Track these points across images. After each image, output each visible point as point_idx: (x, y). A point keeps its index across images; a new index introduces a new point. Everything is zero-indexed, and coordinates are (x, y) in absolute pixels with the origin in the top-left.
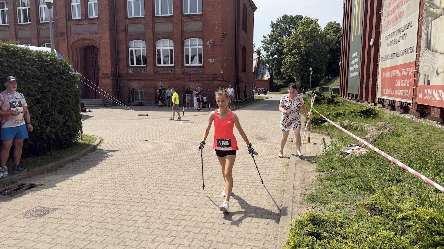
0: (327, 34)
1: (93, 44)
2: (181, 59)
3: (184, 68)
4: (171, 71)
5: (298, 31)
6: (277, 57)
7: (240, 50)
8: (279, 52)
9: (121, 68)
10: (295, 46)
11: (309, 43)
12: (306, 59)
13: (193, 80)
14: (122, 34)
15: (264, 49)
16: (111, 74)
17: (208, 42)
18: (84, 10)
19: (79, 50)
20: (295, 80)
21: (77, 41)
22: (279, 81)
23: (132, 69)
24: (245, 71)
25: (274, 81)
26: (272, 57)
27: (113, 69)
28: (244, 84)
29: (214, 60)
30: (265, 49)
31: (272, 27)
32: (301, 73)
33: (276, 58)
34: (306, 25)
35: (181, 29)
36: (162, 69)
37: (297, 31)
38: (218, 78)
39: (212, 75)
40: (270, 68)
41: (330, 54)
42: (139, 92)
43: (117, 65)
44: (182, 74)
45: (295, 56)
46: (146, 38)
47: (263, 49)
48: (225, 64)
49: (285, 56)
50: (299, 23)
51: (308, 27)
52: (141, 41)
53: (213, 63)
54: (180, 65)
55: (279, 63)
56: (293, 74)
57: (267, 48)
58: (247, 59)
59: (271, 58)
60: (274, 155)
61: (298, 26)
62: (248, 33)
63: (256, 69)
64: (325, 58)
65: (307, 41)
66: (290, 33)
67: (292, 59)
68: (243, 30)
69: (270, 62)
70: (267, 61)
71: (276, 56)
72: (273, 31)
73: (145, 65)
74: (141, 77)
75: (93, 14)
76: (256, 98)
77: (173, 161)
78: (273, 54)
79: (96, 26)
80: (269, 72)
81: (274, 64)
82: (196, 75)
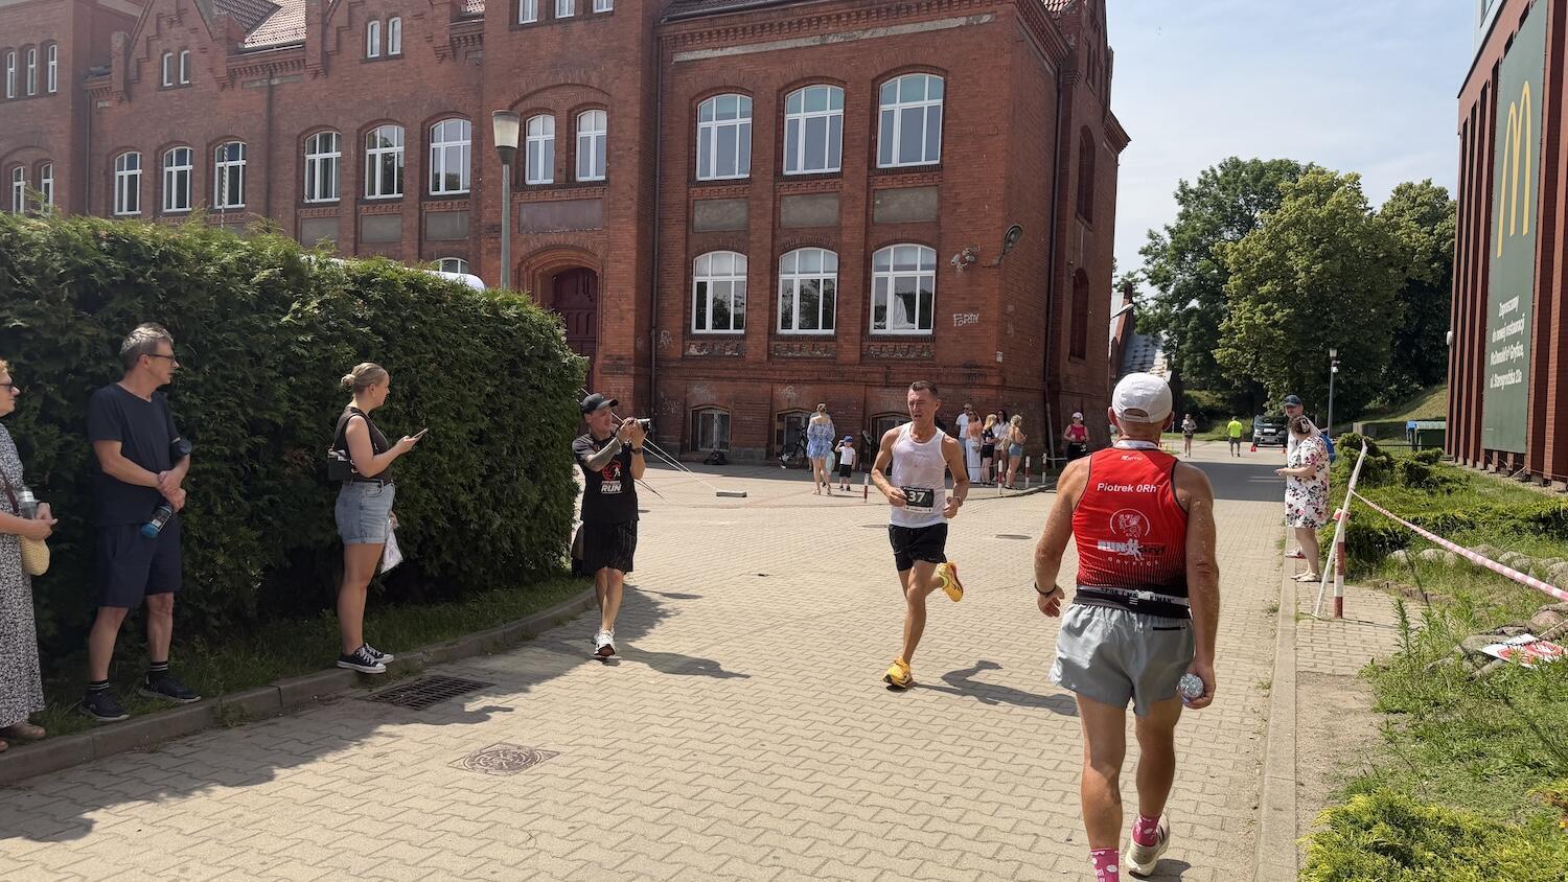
0: (1397, 227)
1: (586, 261)
2: (859, 311)
3: (870, 343)
4: (825, 352)
5: (1282, 215)
6: (1198, 307)
7: (1066, 283)
8: (1209, 289)
9: (665, 340)
10: (1268, 271)
11: (1324, 258)
12: (1312, 315)
13: (898, 381)
14: (675, 232)
15: (1149, 277)
16: (632, 357)
17: (957, 257)
18: (564, 157)
19: (539, 281)
20: (1270, 393)
21: (535, 253)
22: (1206, 393)
23: (699, 342)
24: (1082, 356)
25: (1185, 392)
26: (1181, 308)
27: (640, 344)
28: (1078, 399)
29: (973, 318)
30: (1156, 278)
31: (1182, 201)
32: (1291, 369)
33: (1194, 310)
34: (1311, 197)
35: (867, 215)
36: (796, 346)
37: (1277, 216)
38: (986, 376)
39: (965, 366)
40: (1173, 346)
41: (1406, 301)
42: (716, 417)
43: (653, 331)
44: (861, 364)
45: (1269, 304)
46: (752, 245)
47: (1145, 276)
48: (1011, 330)
49: (1230, 304)
50: (1284, 188)
51: (1319, 202)
52: (734, 254)
53: (969, 327)
54: (853, 331)
55: (1208, 331)
56: (1261, 369)
57: (1162, 275)
58: (1089, 312)
59: (1175, 309)
61: (1280, 197)
62: (1094, 222)
63: (1119, 347)
64: (1389, 315)
65: (1317, 251)
66: (1250, 223)
67: (1258, 314)
68: (1079, 216)
69: (1172, 325)
70: (1161, 318)
71: (1194, 303)
72: (1184, 216)
73: (742, 332)
74: (727, 369)
75: (591, 170)
78: (1183, 296)
79: (598, 205)
80: (1166, 360)
81: (1186, 333)
82: (907, 365)
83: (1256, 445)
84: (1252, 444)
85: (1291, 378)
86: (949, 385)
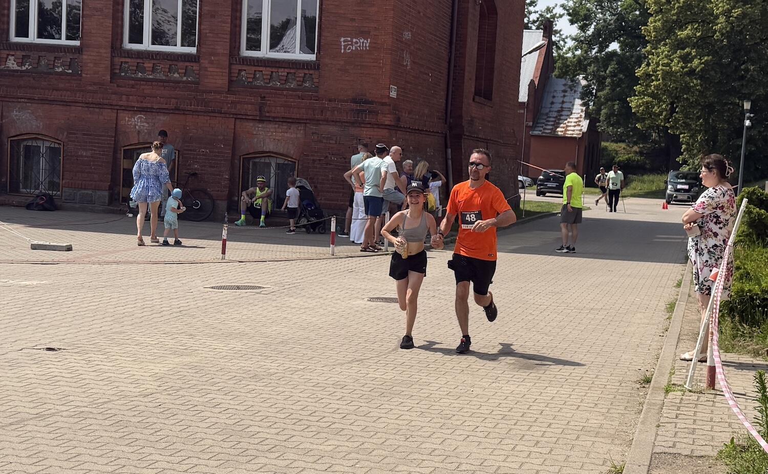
2: (228, 26)
3: (240, 67)
4: (185, 74)
6: (618, 50)
7: (471, 10)
8: (629, 31)
12: (729, 64)
13: (273, 115)
15: (569, 14)
20: (684, 147)
22: (623, 145)
23: (19, 54)
24: (488, 96)
25: (604, 144)
26: (600, 51)
29: (364, 43)
30: (576, 16)
32: (706, 121)
33: (614, 53)
36: (148, 65)
38: (376, 113)
39: (354, 101)
40: (591, 93)
44: (229, 91)
45: (687, 50)
47: (566, 12)
48: (407, 61)
49: (648, 48)
53: (358, 55)
54: (221, 51)
55: (626, 76)
56: (676, 121)
57: (582, 13)
58: (498, 47)
59: (594, 52)
60: (570, 432)
63: (536, 91)
67: (675, 61)
70: (579, 61)
73: (77, 43)
74: (57, 90)
76: (527, 207)
77: (152, 438)
78: (602, 37)
80: (584, 108)
81: (605, 78)
82: (286, 96)
83: (668, 203)
84: (664, 201)
85: (706, 132)
86: (335, 122)
